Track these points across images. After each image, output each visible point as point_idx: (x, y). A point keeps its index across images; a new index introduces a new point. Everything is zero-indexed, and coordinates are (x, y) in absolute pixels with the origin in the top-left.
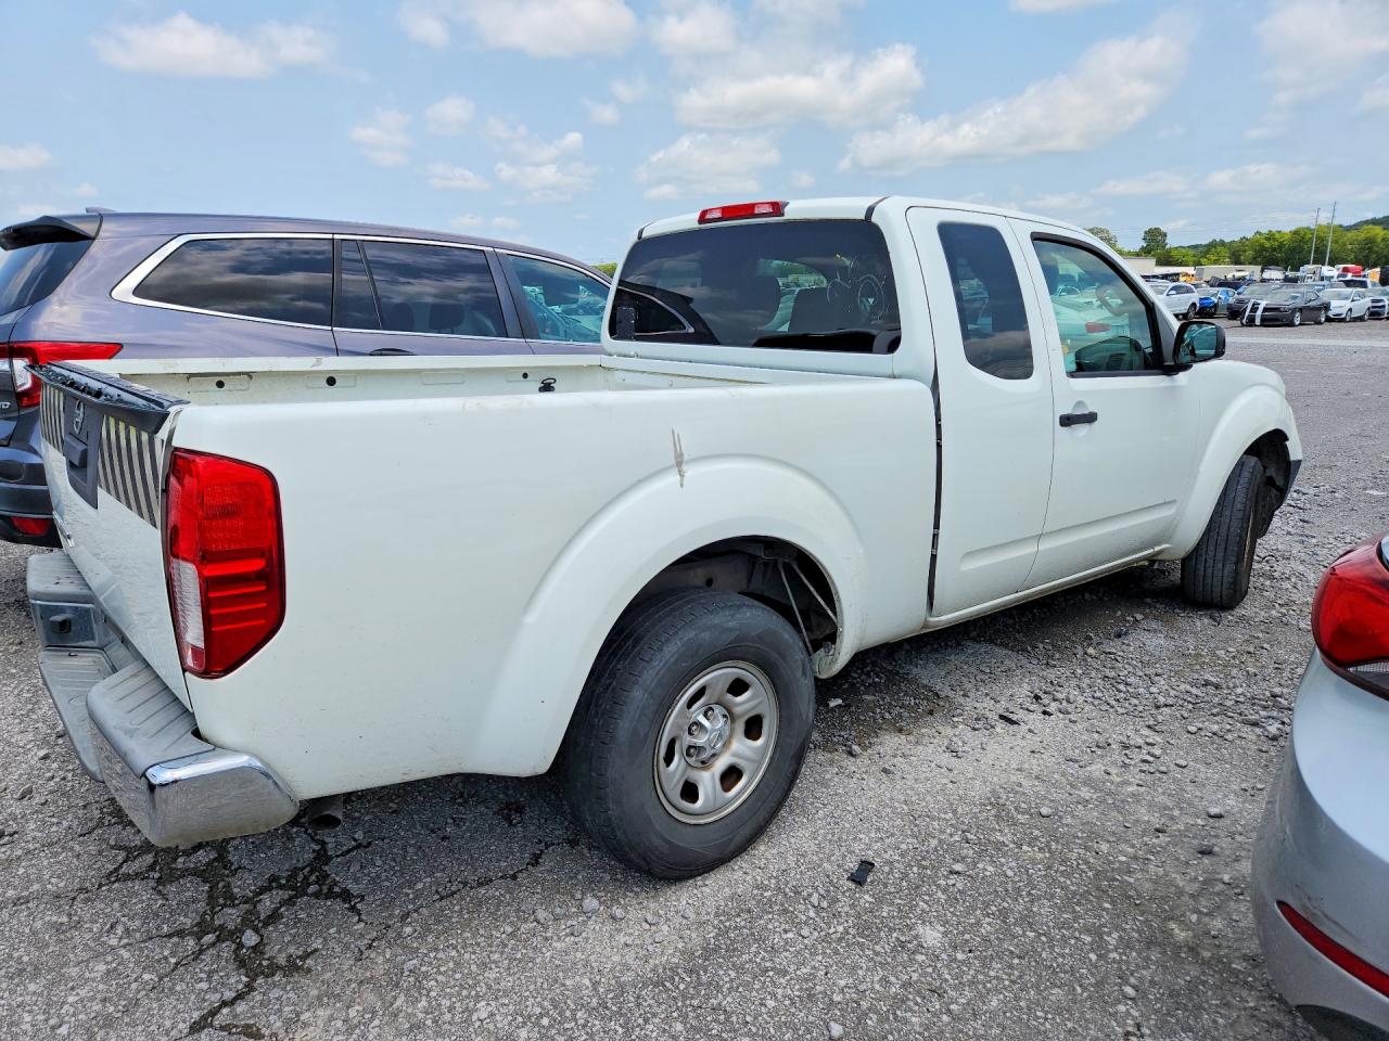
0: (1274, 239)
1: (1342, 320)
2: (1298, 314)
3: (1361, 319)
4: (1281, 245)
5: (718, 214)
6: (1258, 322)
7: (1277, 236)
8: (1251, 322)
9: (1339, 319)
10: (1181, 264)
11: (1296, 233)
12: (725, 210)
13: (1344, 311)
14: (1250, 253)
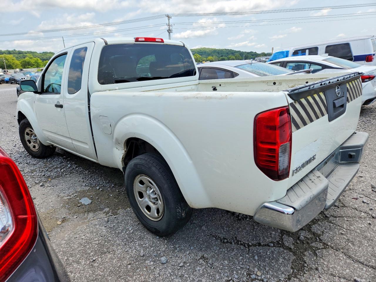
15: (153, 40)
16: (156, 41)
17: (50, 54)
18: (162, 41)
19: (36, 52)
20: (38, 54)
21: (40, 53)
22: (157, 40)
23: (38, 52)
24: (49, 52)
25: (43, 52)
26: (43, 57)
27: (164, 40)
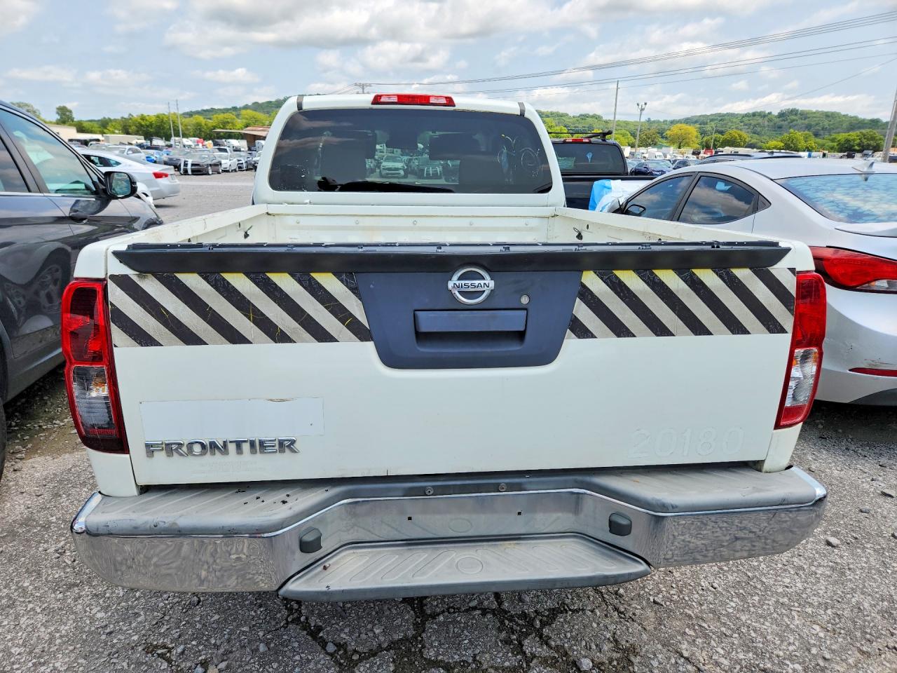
0: (146, 120)
1: (228, 171)
2: (210, 168)
3: (235, 170)
4: (151, 125)
5: (395, 99)
6: (190, 172)
7: (147, 118)
8: (186, 172)
9: (225, 171)
10: (91, 132)
11: (158, 116)
12: (399, 97)
13: (227, 166)
14: (134, 128)
15: (424, 100)
16: (431, 102)
17: (594, 119)
18: (450, 102)
19: (567, 115)
20: (570, 118)
21: (574, 117)
22: (432, 100)
23: (571, 115)
24: (591, 114)
25: (581, 115)
26: (577, 125)
27: (456, 100)
